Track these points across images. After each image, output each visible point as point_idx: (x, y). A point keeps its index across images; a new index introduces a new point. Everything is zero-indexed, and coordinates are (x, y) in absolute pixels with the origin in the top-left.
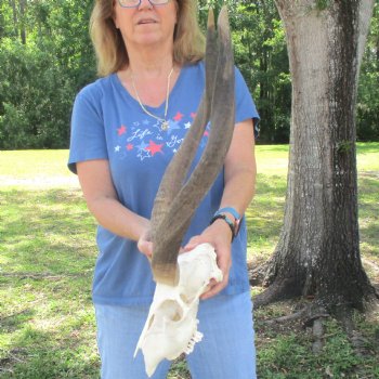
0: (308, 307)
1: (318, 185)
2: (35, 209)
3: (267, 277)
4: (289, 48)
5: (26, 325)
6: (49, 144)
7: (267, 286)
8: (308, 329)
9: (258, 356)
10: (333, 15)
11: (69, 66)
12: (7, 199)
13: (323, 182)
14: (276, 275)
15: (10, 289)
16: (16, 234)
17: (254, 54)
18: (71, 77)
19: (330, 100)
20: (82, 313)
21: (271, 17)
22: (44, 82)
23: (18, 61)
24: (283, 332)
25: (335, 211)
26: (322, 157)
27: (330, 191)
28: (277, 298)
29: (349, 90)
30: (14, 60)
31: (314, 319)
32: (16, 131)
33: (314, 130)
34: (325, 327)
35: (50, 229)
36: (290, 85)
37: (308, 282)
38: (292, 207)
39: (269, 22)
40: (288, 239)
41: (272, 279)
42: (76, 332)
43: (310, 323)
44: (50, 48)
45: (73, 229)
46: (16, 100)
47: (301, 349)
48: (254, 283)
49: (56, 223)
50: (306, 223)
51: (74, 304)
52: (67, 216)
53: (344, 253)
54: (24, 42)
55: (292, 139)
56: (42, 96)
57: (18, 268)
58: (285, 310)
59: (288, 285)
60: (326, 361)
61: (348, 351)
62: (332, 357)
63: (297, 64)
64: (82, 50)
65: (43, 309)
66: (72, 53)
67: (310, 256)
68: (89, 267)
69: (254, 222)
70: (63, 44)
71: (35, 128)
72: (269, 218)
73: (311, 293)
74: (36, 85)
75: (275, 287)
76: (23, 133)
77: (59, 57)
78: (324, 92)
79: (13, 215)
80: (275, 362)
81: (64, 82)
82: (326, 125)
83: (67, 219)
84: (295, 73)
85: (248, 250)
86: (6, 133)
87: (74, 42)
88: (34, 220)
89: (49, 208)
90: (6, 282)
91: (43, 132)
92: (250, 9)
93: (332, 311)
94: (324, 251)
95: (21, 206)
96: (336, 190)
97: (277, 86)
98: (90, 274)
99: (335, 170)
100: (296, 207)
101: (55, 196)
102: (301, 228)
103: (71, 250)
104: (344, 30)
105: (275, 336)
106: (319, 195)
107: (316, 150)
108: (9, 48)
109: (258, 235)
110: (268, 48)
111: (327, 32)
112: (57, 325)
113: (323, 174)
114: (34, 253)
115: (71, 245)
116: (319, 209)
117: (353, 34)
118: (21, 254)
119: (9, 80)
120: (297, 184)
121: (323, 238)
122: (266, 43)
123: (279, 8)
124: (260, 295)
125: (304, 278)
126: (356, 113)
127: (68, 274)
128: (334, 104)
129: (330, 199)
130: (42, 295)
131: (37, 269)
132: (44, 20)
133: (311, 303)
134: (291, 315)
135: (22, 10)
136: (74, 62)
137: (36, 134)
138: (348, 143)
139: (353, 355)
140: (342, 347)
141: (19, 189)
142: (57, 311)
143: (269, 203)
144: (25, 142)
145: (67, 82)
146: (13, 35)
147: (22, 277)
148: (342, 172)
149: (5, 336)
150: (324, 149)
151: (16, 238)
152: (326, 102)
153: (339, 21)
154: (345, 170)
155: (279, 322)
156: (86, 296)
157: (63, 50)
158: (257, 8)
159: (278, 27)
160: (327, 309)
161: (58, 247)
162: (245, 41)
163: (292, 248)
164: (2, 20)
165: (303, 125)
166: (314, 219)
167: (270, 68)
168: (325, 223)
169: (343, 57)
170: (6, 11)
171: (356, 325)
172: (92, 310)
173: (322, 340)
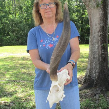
0: (95, 90)
1: (97, 56)
2: (18, 62)
3: (83, 82)
4: (89, 18)
5: (15, 95)
6: (22, 44)
7: (83, 84)
8: (95, 97)
9: (80, 104)
10: (101, 9)
12: (10, 59)
13: (98, 55)
14: (85, 81)
15: (10, 85)
16: (12, 69)
17: (79, 19)
18: (29, 25)
20: (31, 92)
21: (84, 9)
22: (21, 27)
23: (14, 21)
24: (87, 98)
25: (102, 63)
26: (98, 48)
27: (100, 58)
28: (86, 88)
29: (106, 29)
30: (12, 21)
31: (97, 94)
32: (13, 40)
33: (96, 40)
34: (99, 96)
35: (22, 68)
36: (89, 28)
37: (94, 84)
38: (90, 62)
39: (83, 11)
40: (89, 71)
41: (84, 82)
42: (29, 97)
43: (95, 95)
44: (22, 17)
45: (28, 68)
46: (13, 32)
47: (93, 103)
48: (79, 83)
49: (24, 66)
50: (94, 67)
51: (28, 89)
52: (27, 64)
53: (105, 75)
54: (15, 16)
55: (90, 43)
56: (20, 31)
57: (13, 79)
58: (88, 91)
60: (100, 106)
61: (106, 103)
62: (102, 105)
63: (91, 22)
65: (20, 90)
66: (28, 19)
67: (95, 76)
68: (32, 79)
69: (79, 66)
70: (26, 16)
71: (18, 40)
72: (83, 65)
73: (95, 86)
74: (18, 28)
75: (85, 85)
76: (15, 41)
77: (25, 20)
78: (99, 30)
79: (11, 64)
80: (85, 106)
81: (26, 27)
82: (99, 39)
83: (27, 65)
84: (91, 25)
85: (78, 74)
86: (10, 41)
87: (29, 16)
88: (17, 65)
89: (22, 62)
90: (9, 83)
91: (20, 41)
92: (78, 7)
93: (101, 92)
94: (99, 75)
95: (14, 61)
96: (102, 57)
97: (86, 28)
98: (33, 81)
99: (102, 52)
100: (91, 62)
101: (23, 59)
102: (92, 68)
103: (28, 74)
104: (104, 13)
105: (85, 99)
106: (97, 59)
107: (97, 46)
108: (11, 18)
109: (80, 70)
110: (83, 18)
111: (99, 13)
112: (24, 95)
113: (99, 53)
114: (17, 75)
115: (28, 72)
116: (98, 63)
117: (107, 14)
118: (13, 75)
119: (11, 26)
120: (91, 56)
121: (99, 71)
122: (83, 16)
123: (86, 7)
124: (81, 87)
125: (94, 82)
126: (108, 36)
127: (27, 81)
128: (102, 33)
129: (101, 60)
130: (19, 87)
131: (18, 79)
132: (21, 10)
134: (90, 93)
135: (15, 7)
136: (29, 22)
138: (106, 44)
139: (107, 104)
140: (104, 102)
141: (14, 57)
142: (23, 91)
143: (84, 61)
144: (15, 43)
145: (27, 27)
146: (12, 14)
147: (13, 82)
148: (104, 52)
149: (9, 98)
150: (99, 46)
151: (12, 70)
152: (99, 33)
153: (103, 11)
154: (105, 52)
155: (86, 95)
156: (32, 87)
157: (26, 18)
158: (80, 7)
159: (86, 12)
160: (100, 91)
161: (24, 73)
162: (77, 16)
163: (90, 74)
164: (9, 10)
165: (93, 39)
166: (96, 66)
167: (84, 23)
168: (99, 67)
169: (104, 20)
170: (11, 7)
171: (108, 96)
172: (34, 91)
173: (99, 100)
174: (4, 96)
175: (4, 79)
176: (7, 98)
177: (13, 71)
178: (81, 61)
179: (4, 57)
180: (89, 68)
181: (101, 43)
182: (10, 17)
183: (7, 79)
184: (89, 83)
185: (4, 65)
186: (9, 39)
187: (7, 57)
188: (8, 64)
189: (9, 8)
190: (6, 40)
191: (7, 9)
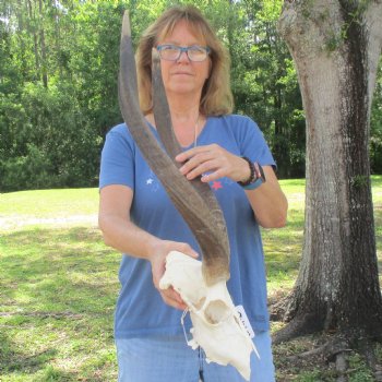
0: (330, 341)
1: (335, 219)
2: (57, 247)
3: (288, 312)
4: (302, 87)
5: (48, 365)
6: (71, 183)
7: (288, 321)
8: (331, 365)
10: (343, 55)
11: (90, 107)
12: (29, 238)
13: (340, 216)
14: (297, 309)
15: (32, 329)
16: (37, 272)
17: (268, 92)
18: (91, 118)
19: (343, 136)
20: (104, 352)
21: (284, 57)
22: (66, 124)
23: (40, 104)
24: (305, 368)
25: (352, 245)
26: (338, 192)
27: (347, 225)
28: (298, 333)
29: (362, 125)
30: (36, 103)
31: (340, 353)
32: (38, 171)
33: (329, 165)
34: (347, 362)
35: (75, 267)
36: (303, 121)
37: (328, 317)
38: (310, 242)
39: (281, 62)
40: (307, 274)
41: (293, 314)
42: (98, 372)
43: (333, 358)
44: (70, 90)
45: (94, 267)
46: (39, 141)
48: (275, 318)
49: (77, 261)
50: (325, 257)
51: (95, 343)
52: (88, 254)
53: (364, 286)
54: (45, 85)
55: (307, 174)
56: (64, 137)
57: (40, 307)
58: (308, 345)
59: (309, 320)
63: (310, 102)
64: (102, 92)
65: (66, 348)
66: (92, 95)
67: (330, 290)
68: (109, 305)
69: (274, 257)
70: (84, 87)
71: (57, 168)
72: (288, 252)
73: (333, 327)
74: (58, 127)
75: (295, 322)
76: (45, 173)
77: (80, 99)
78: (337, 128)
79: (35, 254)
81: (84, 123)
82: (341, 161)
83: (88, 257)
84: (308, 111)
86: (28, 174)
87: (93, 85)
88: (55, 258)
89: (70, 246)
90: (28, 321)
91: (65, 172)
92: (262, 50)
93: (354, 345)
94: (344, 285)
95: (43, 245)
96: (353, 224)
97: (292, 122)
98: (111, 312)
99: (351, 204)
100: (314, 241)
101: (78, 234)
102: (320, 262)
103: (92, 288)
104: (354, 69)
105: (298, 372)
106: (336, 229)
107: (332, 184)
108: (31, 92)
109: (277, 270)
110: (281, 86)
111: (338, 71)
112: (79, 364)
113: (340, 209)
114: (56, 291)
115: (93, 282)
116: (338, 243)
117: (363, 73)
118: (42, 292)
119: (32, 122)
120: (315, 219)
121: (342, 271)
122: (279, 81)
123: (291, 50)
124: (282, 330)
125: (325, 313)
126: (369, 147)
127: (90, 312)
128: (347, 139)
129: (348, 233)
130: (63, 334)
131: (58, 307)
132: (65, 65)
133: (333, 338)
134: (312, 351)
135: (44, 57)
136: (95, 104)
137: (57, 173)
138: (363, 177)
141: (42, 228)
142: (78, 350)
143: (288, 237)
144: (47, 182)
145: (88, 123)
146: (34, 79)
147: (43, 316)
148: (358, 206)
149: (27, 377)
150: (340, 184)
151: (38, 277)
152: (340, 138)
153: (350, 61)
154: (362, 204)
155: (302, 358)
156: (108, 335)
157: (84, 93)
158: (270, 49)
159: (290, 66)
160: (349, 343)
161: (80, 286)
162: (259, 80)
163: (312, 282)
164: (24, 65)
165: (318, 160)
166: (333, 253)
167: (284, 105)
168: (344, 257)
169: (354, 95)
170: (29, 57)
171: (379, 359)
172: (114, 349)
173: (345, 375)
174: (12, 369)
175: (10, 308)
176: (20, 377)
177: (39, 280)
178: (279, 238)
179: (10, 232)
180: (306, 263)
181: (347, 172)
182: (26, 89)
183: (19, 310)
184: (309, 314)
185: (10, 258)
186: (24, 168)
187: (19, 229)
188: (22, 253)
189: (22, 59)
190: (14, 170)
191: (16, 62)
